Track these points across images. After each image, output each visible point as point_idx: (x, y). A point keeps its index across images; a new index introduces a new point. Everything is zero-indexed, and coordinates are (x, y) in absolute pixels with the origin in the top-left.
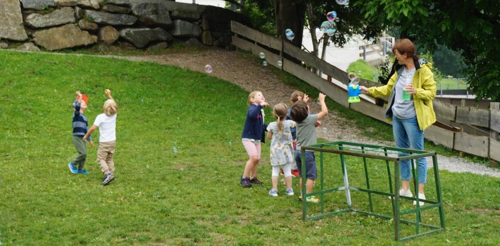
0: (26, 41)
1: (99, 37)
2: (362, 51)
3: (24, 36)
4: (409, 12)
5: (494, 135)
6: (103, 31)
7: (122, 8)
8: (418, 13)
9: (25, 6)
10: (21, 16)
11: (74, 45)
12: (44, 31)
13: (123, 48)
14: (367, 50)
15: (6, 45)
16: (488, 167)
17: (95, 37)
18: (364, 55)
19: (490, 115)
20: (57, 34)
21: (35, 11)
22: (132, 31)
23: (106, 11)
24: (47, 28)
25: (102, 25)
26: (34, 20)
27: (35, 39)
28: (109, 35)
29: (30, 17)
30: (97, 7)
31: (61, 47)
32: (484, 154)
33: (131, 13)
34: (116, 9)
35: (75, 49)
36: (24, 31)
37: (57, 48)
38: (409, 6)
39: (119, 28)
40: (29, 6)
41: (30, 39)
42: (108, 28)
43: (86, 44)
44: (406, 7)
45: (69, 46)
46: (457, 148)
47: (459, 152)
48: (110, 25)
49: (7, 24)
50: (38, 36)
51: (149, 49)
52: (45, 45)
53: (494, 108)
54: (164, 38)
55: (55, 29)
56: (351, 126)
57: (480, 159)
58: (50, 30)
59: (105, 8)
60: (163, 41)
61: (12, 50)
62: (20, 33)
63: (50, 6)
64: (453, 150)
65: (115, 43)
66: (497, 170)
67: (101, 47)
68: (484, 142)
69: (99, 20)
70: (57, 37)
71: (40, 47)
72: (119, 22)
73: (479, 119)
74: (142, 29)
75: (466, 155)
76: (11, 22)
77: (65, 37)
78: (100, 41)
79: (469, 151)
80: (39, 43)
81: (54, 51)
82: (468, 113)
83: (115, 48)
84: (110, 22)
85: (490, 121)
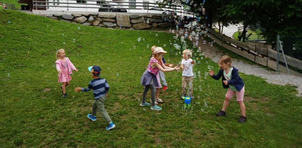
0: (131, 27)
1: (152, 25)
2: (239, 29)
3: (130, 26)
4: (235, 13)
5: (269, 58)
6: (153, 24)
7: (159, 17)
8: (240, 13)
9: (131, 18)
10: (129, 20)
11: (144, 28)
12: (136, 24)
13: (159, 29)
14: (240, 28)
15: (125, 28)
16: (266, 70)
17: (151, 26)
18: (239, 30)
19: (268, 50)
20: (140, 25)
21: (133, 19)
22: (162, 24)
23: (154, 18)
24: (137, 23)
25: (153, 22)
26: (133, 21)
27: (133, 27)
28: (155, 25)
29: (132, 20)
30: (152, 17)
31: (140, 29)
32: (265, 65)
33: (162, 19)
34: (157, 17)
35: (144, 29)
36: (130, 24)
37: (139, 29)
38: (236, 11)
39: (158, 23)
40: (132, 17)
41: (132, 27)
42: (154, 23)
43: (148, 27)
44: (235, 11)
45: (143, 28)
46: (256, 62)
47: (256, 63)
48: (155, 22)
49: (126, 23)
50: (134, 26)
51: (167, 29)
52: (136, 28)
53: (269, 48)
54: (171, 25)
55: (139, 24)
56: (220, 53)
57: (264, 67)
58: (138, 24)
59: (154, 17)
60: (171, 26)
61: (127, 30)
62: (129, 25)
63: (138, 17)
64: (255, 62)
65: (157, 27)
66: (270, 71)
67: (152, 28)
68: (265, 60)
69: (152, 21)
70: (140, 26)
71: (134, 29)
72: (158, 21)
73: (264, 52)
74: (165, 23)
75: (259, 64)
76: (127, 22)
77: (142, 26)
78: (152, 27)
79: (260, 63)
80: (134, 27)
81: (138, 30)
82: (260, 49)
83: (156, 29)
84: (155, 21)
85: (267, 53)
